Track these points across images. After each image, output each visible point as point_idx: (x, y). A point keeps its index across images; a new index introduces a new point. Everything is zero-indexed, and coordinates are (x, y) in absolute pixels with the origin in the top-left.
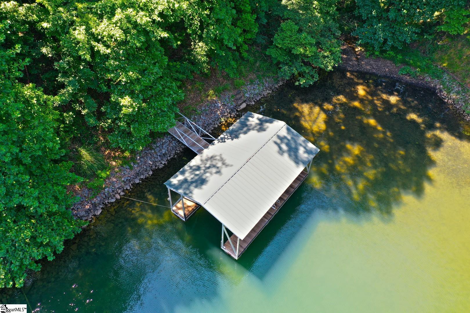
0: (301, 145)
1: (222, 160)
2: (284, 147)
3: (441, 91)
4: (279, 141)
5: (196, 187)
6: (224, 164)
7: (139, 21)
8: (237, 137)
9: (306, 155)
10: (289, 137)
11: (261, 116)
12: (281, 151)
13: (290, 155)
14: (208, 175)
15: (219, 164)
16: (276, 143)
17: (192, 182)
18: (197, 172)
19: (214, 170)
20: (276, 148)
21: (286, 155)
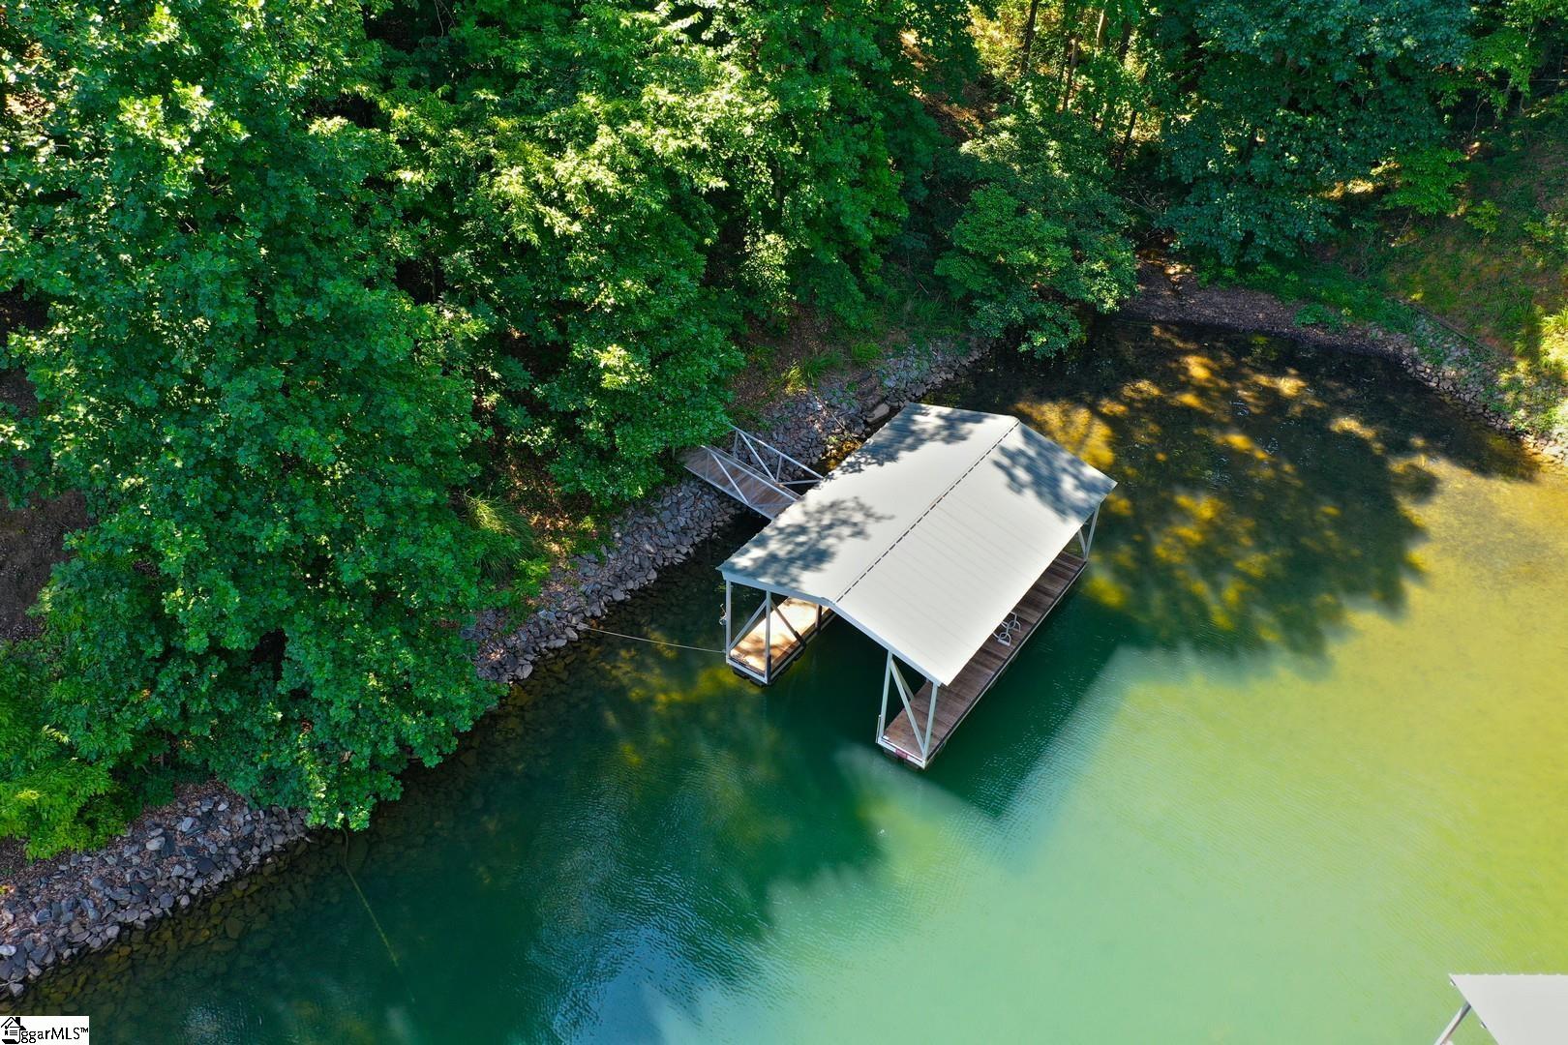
0: (1065, 470)
1: (861, 507)
2: (1022, 474)
3: (1415, 362)
4: (1006, 461)
5: (806, 567)
6: (868, 515)
7: (658, 148)
8: (892, 458)
9: (1081, 495)
10: (1031, 452)
11: (946, 410)
12: (1016, 485)
13: (1040, 494)
14: (830, 541)
15: (858, 517)
16: (998, 464)
17: (791, 561)
18: (802, 539)
19: (846, 531)
20: (1002, 477)
21: (1029, 494)
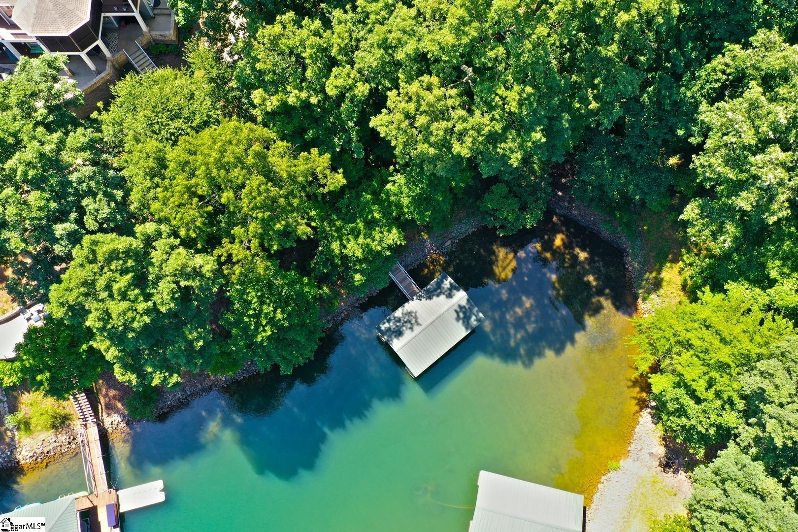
0: (474, 314)
1: (416, 318)
2: (461, 315)
3: (627, 256)
4: (458, 310)
5: (395, 336)
6: (416, 321)
8: (430, 298)
9: (475, 323)
10: (467, 307)
11: (453, 281)
12: (458, 319)
13: (464, 322)
14: (404, 328)
15: (413, 321)
17: (394, 332)
18: (398, 324)
19: (409, 325)
20: (455, 315)
21: (461, 322)
